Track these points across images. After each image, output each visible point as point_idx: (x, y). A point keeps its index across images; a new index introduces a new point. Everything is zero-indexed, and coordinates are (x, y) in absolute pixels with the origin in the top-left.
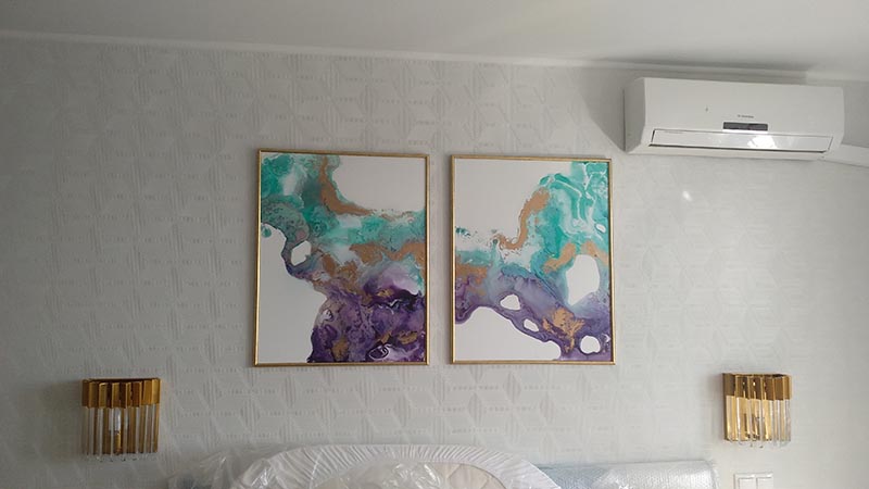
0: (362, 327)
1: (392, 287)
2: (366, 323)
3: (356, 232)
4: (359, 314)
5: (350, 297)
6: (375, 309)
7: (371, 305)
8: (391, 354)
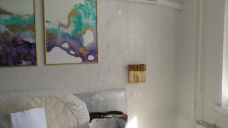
0: (12, 54)
1: (23, 41)
2: (14, 53)
3: (8, 21)
4: (11, 50)
5: (7, 44)
6: (17, 48)
7: (15, 47)
8: (24, 63)
